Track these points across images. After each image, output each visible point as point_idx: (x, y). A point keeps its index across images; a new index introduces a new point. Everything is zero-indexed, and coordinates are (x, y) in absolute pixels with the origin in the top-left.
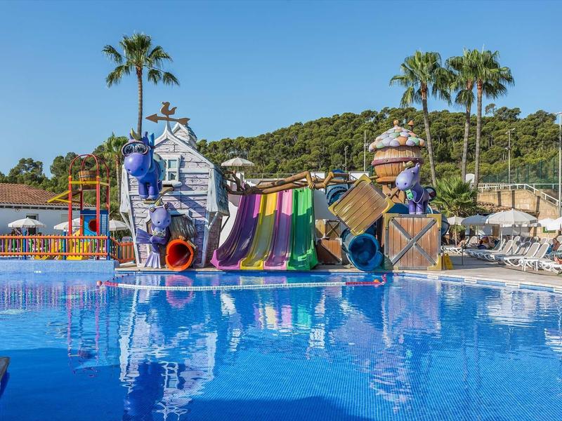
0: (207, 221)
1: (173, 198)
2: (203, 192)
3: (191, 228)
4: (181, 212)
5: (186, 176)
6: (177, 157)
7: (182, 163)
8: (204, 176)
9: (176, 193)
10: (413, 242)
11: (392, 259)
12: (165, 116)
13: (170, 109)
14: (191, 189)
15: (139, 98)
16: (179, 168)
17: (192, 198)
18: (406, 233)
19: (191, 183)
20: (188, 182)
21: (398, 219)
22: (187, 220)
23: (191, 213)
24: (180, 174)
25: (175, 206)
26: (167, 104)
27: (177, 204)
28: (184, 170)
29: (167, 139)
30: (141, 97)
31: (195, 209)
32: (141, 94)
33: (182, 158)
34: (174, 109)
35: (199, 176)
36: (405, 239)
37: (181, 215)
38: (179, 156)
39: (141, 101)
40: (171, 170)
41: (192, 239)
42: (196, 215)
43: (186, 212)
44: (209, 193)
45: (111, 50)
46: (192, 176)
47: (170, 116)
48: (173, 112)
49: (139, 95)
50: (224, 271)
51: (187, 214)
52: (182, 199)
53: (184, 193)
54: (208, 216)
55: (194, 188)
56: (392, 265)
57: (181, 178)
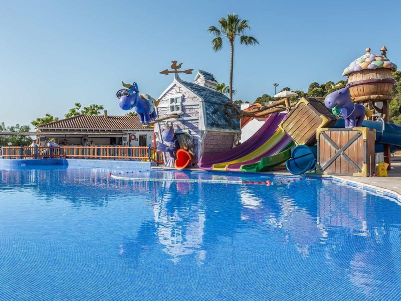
0: (200, 137)
1: (180, 123)
2: (196, 118)
3: (190, 142)
4: (184, 131)
5: (186, 107)
6: (180, 95)
7: (183, 99)
8: (196, 107)
9: (180, 119)
10: (340, 151)
11: (323, 165)
12: (174, 70)
13: (177, 65)
14: (189, 116)
15: (231, 57)
16: (181, 103)
17: (190, 122)
18: (335, 144)
19: (189, 112)
20: (187, 111)
21: (328, 133)
22: (188, 137)
23: (190, 132)
24: (182, 106)
25: (181, 128)
26: (175, 62)
27: (182, 126)
28: (184, 104)
29: (175, 85)
30: (233, 56)
31: (192, 129)
32: (233, 54)
33: (184, 96)
34: (180, 65)
35: (193, 107)
36: (333, 149)
37: (184, 133)
38: (181, 95)
39: (232, 58)
40: (177, 104)
41: (192, 149)
42: (193, 133)
43: (187, 131)
44: (200, 119)
45: (214, 29)
46: (189, 107)
47: (178, 70)
48: (180, 66)
49: (231, 55)
50: (206, 170)
51: (188, 133)
52: (184, 122)
53: (185, 119)
54: (200, 133)
55: (191, 115)
56: (322, 171)
57: (183, 109)
